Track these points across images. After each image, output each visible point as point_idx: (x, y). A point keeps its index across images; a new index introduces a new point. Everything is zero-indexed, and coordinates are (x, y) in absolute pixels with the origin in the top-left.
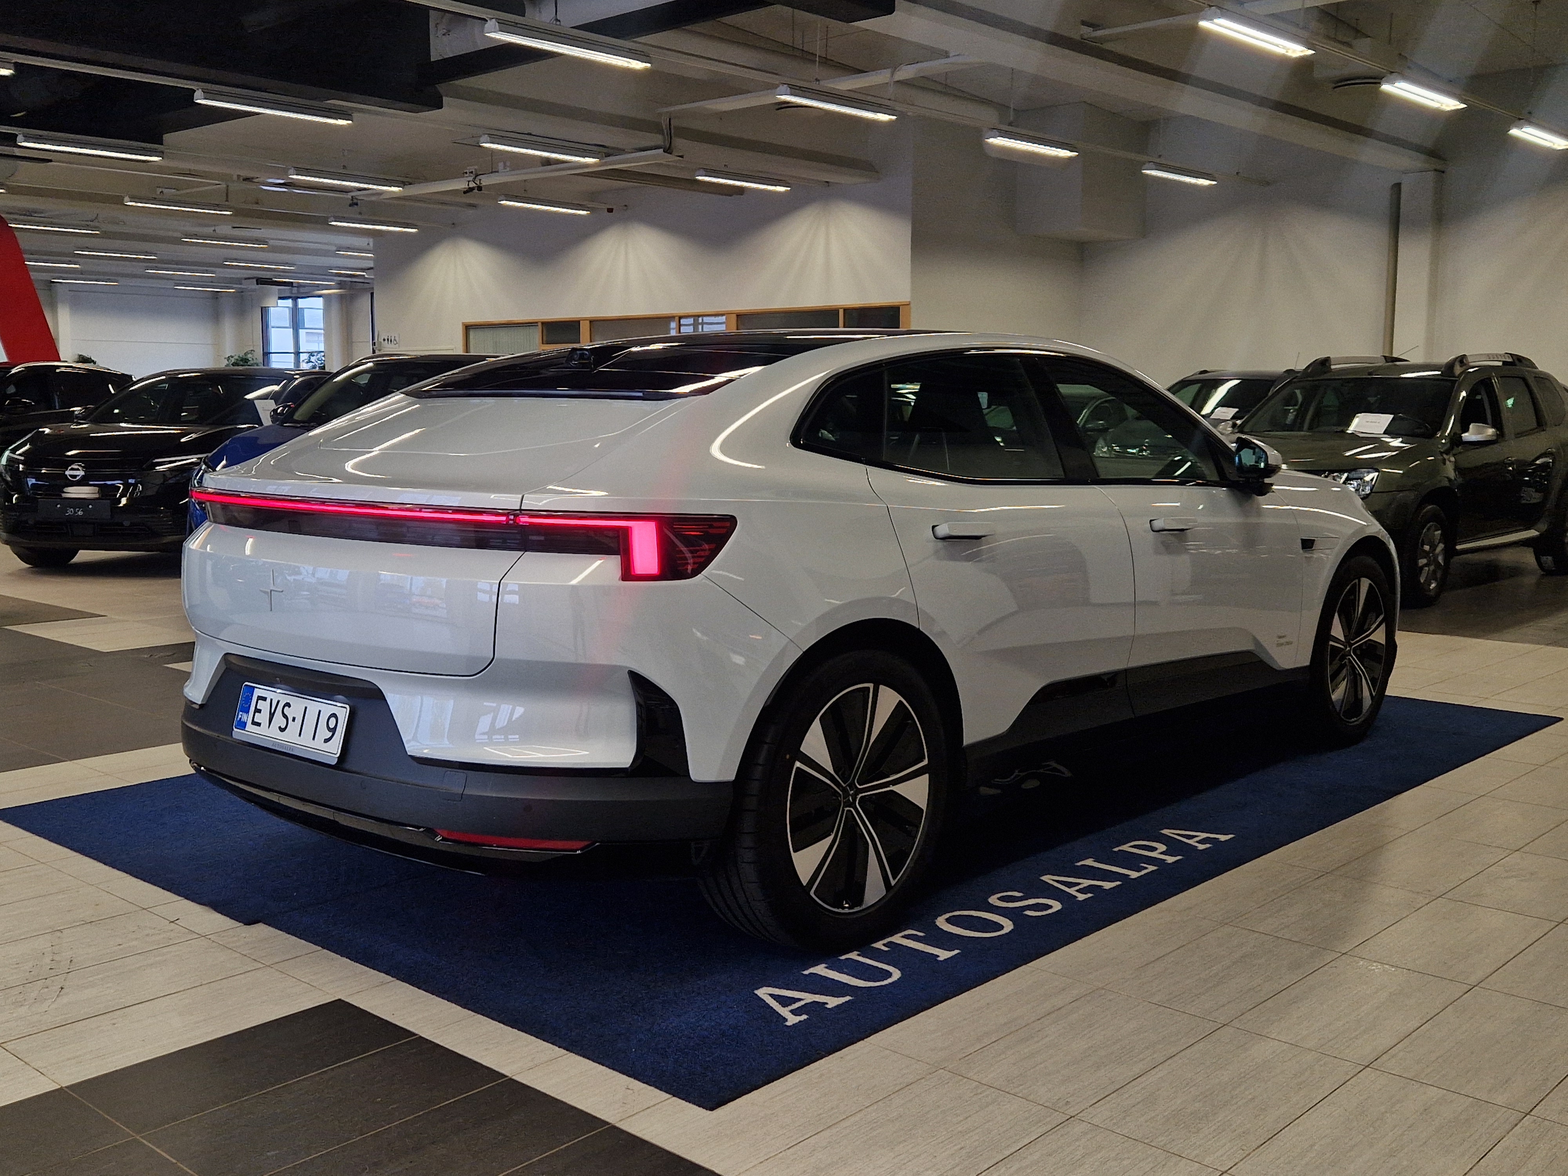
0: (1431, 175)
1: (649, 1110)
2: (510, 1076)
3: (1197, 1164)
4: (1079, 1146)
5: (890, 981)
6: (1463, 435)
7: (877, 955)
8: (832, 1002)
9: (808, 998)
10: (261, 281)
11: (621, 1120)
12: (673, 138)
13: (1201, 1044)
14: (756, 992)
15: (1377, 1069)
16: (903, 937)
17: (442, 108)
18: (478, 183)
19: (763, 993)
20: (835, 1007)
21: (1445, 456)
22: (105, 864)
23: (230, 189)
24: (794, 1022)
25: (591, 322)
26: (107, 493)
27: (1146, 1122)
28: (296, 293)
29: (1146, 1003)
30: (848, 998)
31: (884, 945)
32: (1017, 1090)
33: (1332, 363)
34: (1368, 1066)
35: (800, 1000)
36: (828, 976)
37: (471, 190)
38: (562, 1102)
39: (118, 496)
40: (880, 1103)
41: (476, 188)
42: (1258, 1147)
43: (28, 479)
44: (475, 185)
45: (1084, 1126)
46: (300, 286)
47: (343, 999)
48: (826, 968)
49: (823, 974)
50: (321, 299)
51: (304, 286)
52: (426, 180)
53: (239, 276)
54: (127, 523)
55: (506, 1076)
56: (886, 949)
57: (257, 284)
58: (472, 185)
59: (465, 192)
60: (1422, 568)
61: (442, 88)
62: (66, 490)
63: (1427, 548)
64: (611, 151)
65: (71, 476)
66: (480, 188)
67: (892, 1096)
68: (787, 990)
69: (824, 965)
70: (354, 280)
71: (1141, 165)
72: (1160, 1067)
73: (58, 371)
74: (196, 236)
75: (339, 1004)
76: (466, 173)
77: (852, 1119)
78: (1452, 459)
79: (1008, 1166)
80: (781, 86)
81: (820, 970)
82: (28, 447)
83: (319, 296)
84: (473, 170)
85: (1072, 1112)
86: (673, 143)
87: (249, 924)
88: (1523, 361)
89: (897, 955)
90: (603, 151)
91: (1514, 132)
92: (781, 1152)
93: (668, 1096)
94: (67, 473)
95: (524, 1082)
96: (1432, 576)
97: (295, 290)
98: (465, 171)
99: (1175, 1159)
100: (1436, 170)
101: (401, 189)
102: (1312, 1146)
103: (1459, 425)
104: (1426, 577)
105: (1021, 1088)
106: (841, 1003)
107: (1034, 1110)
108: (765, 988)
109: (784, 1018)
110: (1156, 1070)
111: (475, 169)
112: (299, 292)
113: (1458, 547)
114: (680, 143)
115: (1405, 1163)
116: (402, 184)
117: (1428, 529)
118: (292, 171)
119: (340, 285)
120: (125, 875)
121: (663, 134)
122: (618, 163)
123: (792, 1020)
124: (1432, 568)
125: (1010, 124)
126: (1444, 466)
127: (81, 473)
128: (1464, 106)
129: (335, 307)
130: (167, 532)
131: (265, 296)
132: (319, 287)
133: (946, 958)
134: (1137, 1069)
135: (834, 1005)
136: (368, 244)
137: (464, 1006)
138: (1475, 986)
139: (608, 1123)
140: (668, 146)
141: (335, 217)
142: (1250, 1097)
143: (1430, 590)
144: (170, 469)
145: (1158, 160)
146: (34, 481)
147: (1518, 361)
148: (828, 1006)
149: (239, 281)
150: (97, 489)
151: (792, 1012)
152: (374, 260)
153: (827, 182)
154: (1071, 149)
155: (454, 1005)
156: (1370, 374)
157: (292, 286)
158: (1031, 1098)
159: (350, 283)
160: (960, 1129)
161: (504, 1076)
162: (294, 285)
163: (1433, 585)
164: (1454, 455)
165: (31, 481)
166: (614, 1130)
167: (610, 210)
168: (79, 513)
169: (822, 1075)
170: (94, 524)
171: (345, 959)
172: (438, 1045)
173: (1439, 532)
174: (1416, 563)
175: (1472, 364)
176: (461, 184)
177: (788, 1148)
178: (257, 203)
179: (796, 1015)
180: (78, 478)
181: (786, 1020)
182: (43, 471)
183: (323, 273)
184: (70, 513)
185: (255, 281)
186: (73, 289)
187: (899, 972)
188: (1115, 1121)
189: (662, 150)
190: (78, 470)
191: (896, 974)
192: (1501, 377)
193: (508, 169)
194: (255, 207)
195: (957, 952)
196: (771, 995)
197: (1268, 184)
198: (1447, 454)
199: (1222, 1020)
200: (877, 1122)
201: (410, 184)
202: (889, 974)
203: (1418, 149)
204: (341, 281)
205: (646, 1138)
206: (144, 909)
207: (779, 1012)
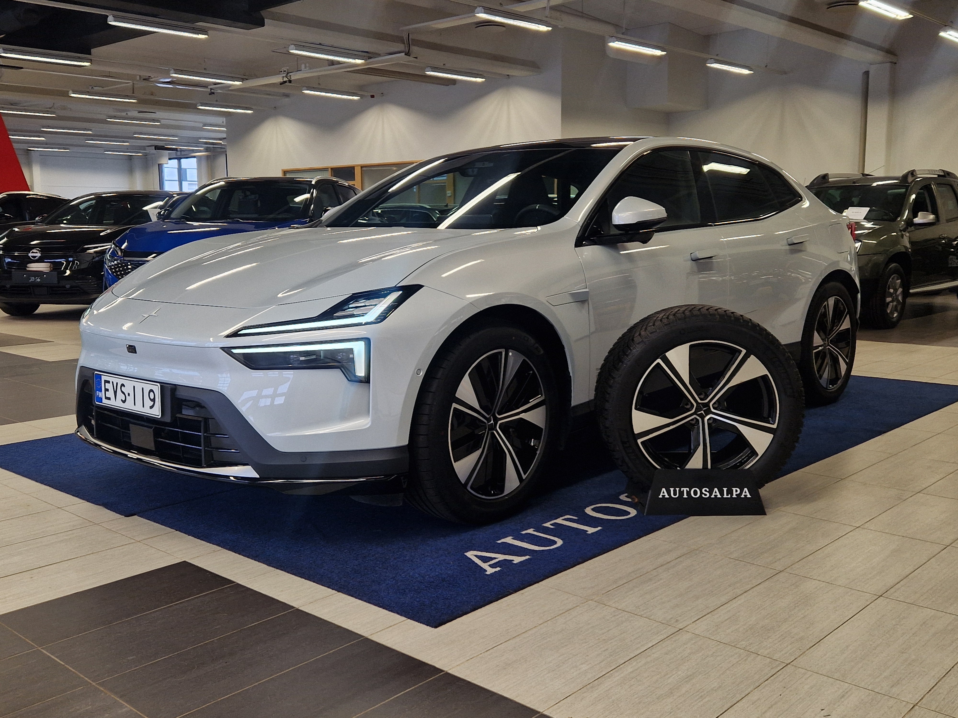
0: (888, 65)
1: (391, 628)
2: (297, 607)
3: (769, 659)
4: (686, 648)
5: (555, 546)
6: (914, 219)
7: (546, 531)
8: (517, 560)
9: (501, 557)
10: (157, 148)
11: (371, 635)
12: (411, 46)
13: (767, 582)
14: (466, 554)
15: (887, 598)
16: (563, 520)
17: (264, 26)
18: (289, 78)
19: (470, 554)
20: (519, 562)
21: (903, 233)
22: (37, 481)
23: (136, 86)
24: (492, 572)
25: (362, 167)
26: (56, 267)
27: (732, 632)
28: (180, 155)
29: (727, 558)
30: (528, 557)
31: (551, 525)
32: (642, 613)
33: (829, 177)
34: (881, 596)
35: (495, 558)
36: (514, 544)
37: (285, 82)
38: (332, 623)
39: (62, 269)
40: (549, 622)
41: (288, 82)
42: (810, 648)
43: (6, 259)
44: (287, 79)
45: (689, 636)
46: (181, 150)
47: (187, 561)
48: (513, 539)
49: (511, 543)
50: (195, 159)
51: (184, 151)
52: (257, 77)
53: (144, 145)
54: (68, 286)
55: (294, 608)
56: (552, 527)
57: (155, 149)
58: (285, 79)
59: (281, 84)
60: (888, 304)
61: (263, 13)
62: (29, 265)
63: (892, 291)
64: (370, 55)
65: (32, 256)
66: (290, 81)
67: (557, 618)
68: (487, 552)
69: (511, 537)
70: (215, 146)
71: (705, 61)
72: (739, 597)
73: (28, 197)
74: (115, 117)
75: (185, 564)
76: (281, 71)
77: (530, 632)
78: (908, 234)
79: (638, 661)
80: (478, 8)
81: (509, 540)
82: (5, 239)
83: (194, 157)
84: (286, 70)
85: (681, 626)
86: (411, 49)
87: (128, 516)
88: (951, 174)
89: (559, 530)
90: (367, 55)
91: (942, 34)
92: (481, 654)
93: (404, 618)
94: (30, 255)
95: (307, 611)
96: (895, 309)
97: (179, 153)
98: (281, 70)
99: (754, 656)
100: (891, 62)
101: (241, 83)
102: (847, 647)
103: (911, 214)
104: (891, 310)
105: (645, 611)
106: (523, 560)
107: (654, 625)
108: (472, 551)
109: (485, 570)
110: (737, 599)
111: (287, 69)
112: (181, 155)
113: (911, 291)
114: (415, 49)
115: (913, 657)
116: (242, 80)
117: (893, 279)
118: (172, 71)
119: (207, 150)
120: (48, 487)
121: (405, 44)
122: (377, 63)
123: (490, 571)
124: (895, 303)
125: (623, 34)
126: (902, 239)
127: (39, 255)
128: (911, 16)
129: (204, 163)
130: (94, 292)
131: (161, 156)
132: (193, 151)
133: (593, 532)
134: (724, 599)
135: (518, 562)
136: (223, 122)
137: (269, 565)
138: (948, 546)
139: (362, 636)
140: (408, 51)
141: (201, 103)
142: (802, 616)
143: (893, 318)
144: (95, 252)
145: (717, 58)
146: (10, 260)
147: (947, 174)
148: (514, 562)
149: (144, 148)
150: (49, 264)
151: (490, 566)
152: (226, 132)
153: (508, 75)
154: (663, 50)
155: (262, 564)
156: (854, 183)
157: (177, 151)
158: (652, 618)
159: (212, 149)
160: (604, 638)
161: (293, 607)
162: (178, 150)
163: (895, 315)
164: (908, 232)
165: (8, 260)
166: (367, 641)
167: (373, 96)
168: (38, 280)
169: (508, 605)
170: (47, 287)
171: (190, 537)
172: (250, 589)
173: (899, 281)
174: (885, 300)
175: (919, 176)
176: (277, 79)
177: (487, 651)
178: (152, 95)
179: (493, 568)
180: (37, 258)
181: (486, 571)
182: (16, 254)
183: (195, 142)
184: (32, 280)
185: (154, 147)
186: (42, 154)
187: (561, 541)
188: (710, 632)
189: (403, 54)
190: (37, 253)
191: (560, 542)
192: (937, 184)
193: (308, 69)
194: (152, 97)
195: (599, 528)
196: (476, 556)
197: (785, 73)
198: (904, 232)
199: (780, 568)
200: (547, 634)
201: (247, 79)
202: (555, 542)
203: (880, 49)
204: (207, 147)
205: (389, 645)
206: (59, 508)
207: (482, 566)
